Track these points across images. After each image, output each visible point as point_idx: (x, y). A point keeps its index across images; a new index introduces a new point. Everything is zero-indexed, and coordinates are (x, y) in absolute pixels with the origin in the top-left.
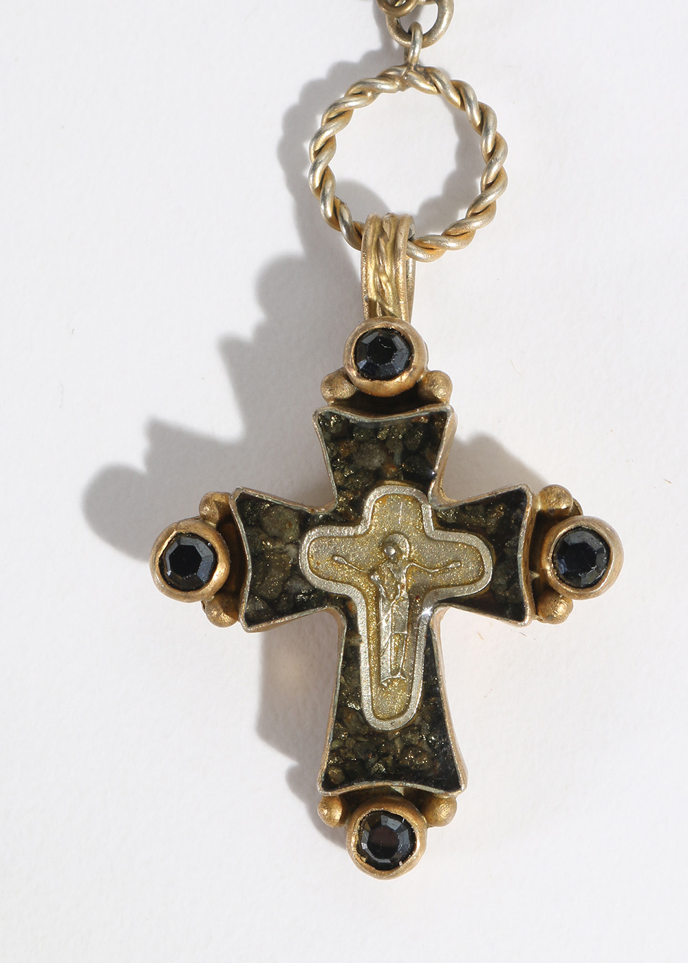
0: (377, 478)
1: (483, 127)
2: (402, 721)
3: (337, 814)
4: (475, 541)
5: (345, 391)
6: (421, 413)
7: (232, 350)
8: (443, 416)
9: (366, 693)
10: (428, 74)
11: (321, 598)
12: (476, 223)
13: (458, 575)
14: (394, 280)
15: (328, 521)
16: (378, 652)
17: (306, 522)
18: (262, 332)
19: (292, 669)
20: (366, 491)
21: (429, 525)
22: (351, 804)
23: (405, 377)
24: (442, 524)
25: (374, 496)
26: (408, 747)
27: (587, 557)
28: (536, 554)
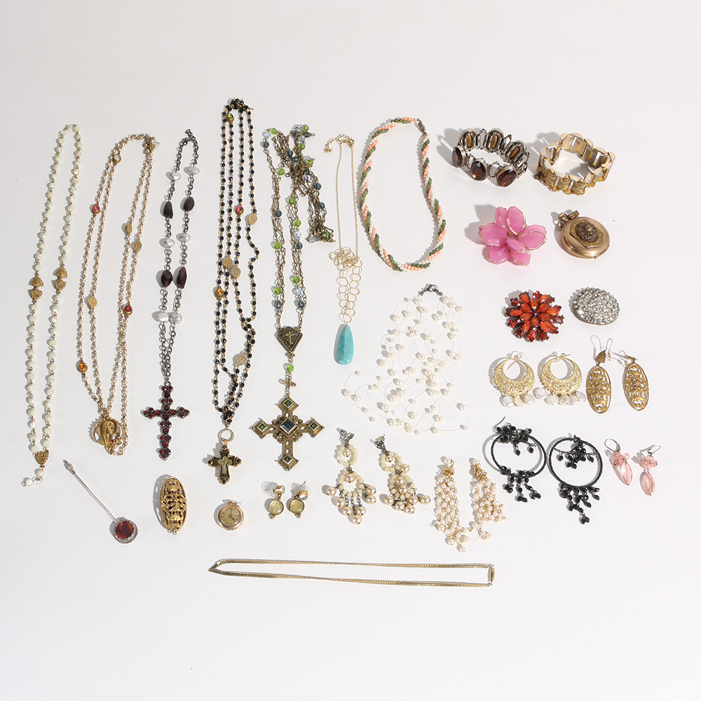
2: (225, 473)
3: (221, 480)
4: (231, 460)
5: (222, 450)
6: (227, 451)
7: (213, 449)
8: (229, 451)
9: (223, 471)
10: (229, 429)
11: (220, 465)
12: (232, 440)
13: (229, 463)
14: (226, 443)
16: (224, 468)
17: (219, 459)
23: (226, 449)
24: (228, 459)
25: (224, 457)
26: (225, 475)
27: (239, 461)
28: (235, 461)
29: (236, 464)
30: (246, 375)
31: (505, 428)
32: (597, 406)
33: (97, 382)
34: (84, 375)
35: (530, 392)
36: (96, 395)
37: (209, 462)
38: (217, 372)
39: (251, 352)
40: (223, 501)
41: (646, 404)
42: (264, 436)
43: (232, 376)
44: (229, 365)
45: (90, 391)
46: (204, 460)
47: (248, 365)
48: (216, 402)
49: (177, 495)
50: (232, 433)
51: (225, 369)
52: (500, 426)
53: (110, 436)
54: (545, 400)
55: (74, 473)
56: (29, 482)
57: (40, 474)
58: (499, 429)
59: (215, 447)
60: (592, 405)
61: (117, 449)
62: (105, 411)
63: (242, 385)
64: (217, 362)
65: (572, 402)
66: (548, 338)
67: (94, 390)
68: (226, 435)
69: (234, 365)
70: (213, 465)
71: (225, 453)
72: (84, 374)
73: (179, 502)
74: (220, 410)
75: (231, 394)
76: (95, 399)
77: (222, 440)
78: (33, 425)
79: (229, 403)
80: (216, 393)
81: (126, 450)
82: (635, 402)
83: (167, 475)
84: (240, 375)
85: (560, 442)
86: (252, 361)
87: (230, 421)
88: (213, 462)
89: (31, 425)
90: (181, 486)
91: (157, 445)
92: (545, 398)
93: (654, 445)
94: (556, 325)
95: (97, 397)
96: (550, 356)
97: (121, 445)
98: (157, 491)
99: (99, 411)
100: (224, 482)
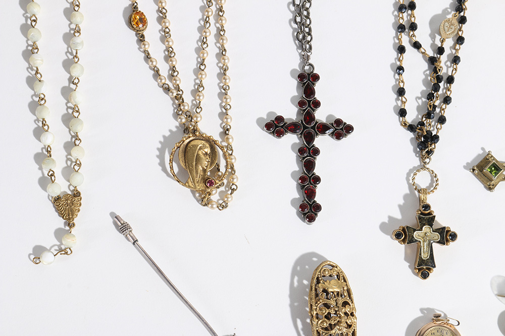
0: (424, 225)
1: (435, 177)
2: (427, 258)
3: (417, 271)
4: (438, 234)
5: (420, 212)
6: (431, 216)
7: (400, 206)
8: (435, 216)
9: (422, 254)
10: (428, 169)
11: (416, 241)
12: (435, 190)
13: (435, 238)
14: (426, 197)
15: (418, 230)
16: (424, 249)
17: (415, 230)
18: (404, 204)
19: (409, 251)
20: (423, 226)
21: (432, 232)
22: (419, 270)
23: (429, 211)
24: (433, 231)
25: (425, 227)
26: (427, 262)
27: (454, 236)
28: (446, 236)
29: (447, 241)
30: (456, 60)
33: (169, 55)
34: (141, 39)
36: (168, 82)
37: (398, 236)
38: (401, 50)
39: (467, 14)
40: (422, 310)
42: (494, 186)
43: (432, 61)
44: (423, 35)
45: (157, 74)
46: (383, 227)
47: (460, 40)
48: (402, 113)
49: (341, 301)
50: (434, 176)
51: (417, 45)
53: (204, 171)
55: (135, 242)
56: (47, 258)
57: (67, 242)
59: (402, 202)
61: (215, 197)
62: (190, 117)
63: (450, 80)
64: (401, 28)
67: (164, 71)
68: (423, 180)
69: (433, 37)
70: (404, 241)
71: (426, 217)
72: (143, 36)
73: (346, 314)
74: (411, 128)
75: (430, 97)
76: (167, 90)
77: (414, 187)
78: (48, 139)
79: (429, 115)
80: (401, 92)
81: (234, 200)
83: (314, 254)
84: (444, 58)
86: (467, 31)
87: (430, 152)
88: (404, 235)
89: (43, 138)
90: (345, 281)
91: (293, 192)
95: (171, 86)
97: (222, 189)
98: (296, 284)
99: (177, 115)
100: (425, 276)
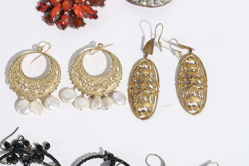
31: (15, 143)
32: (140, 110)
35: (55, 94)
41: (203, 105)
52: (10, 141)
54: (73, 103)
58: (7, 144)
60: (134, 109)
65: (106, 106)
66: (83, 24)
82: (189, 104)
85: (85, 160)
92: (72, 100)
93: (210, 161)
94: (94, 8)
96: (86, 47)
